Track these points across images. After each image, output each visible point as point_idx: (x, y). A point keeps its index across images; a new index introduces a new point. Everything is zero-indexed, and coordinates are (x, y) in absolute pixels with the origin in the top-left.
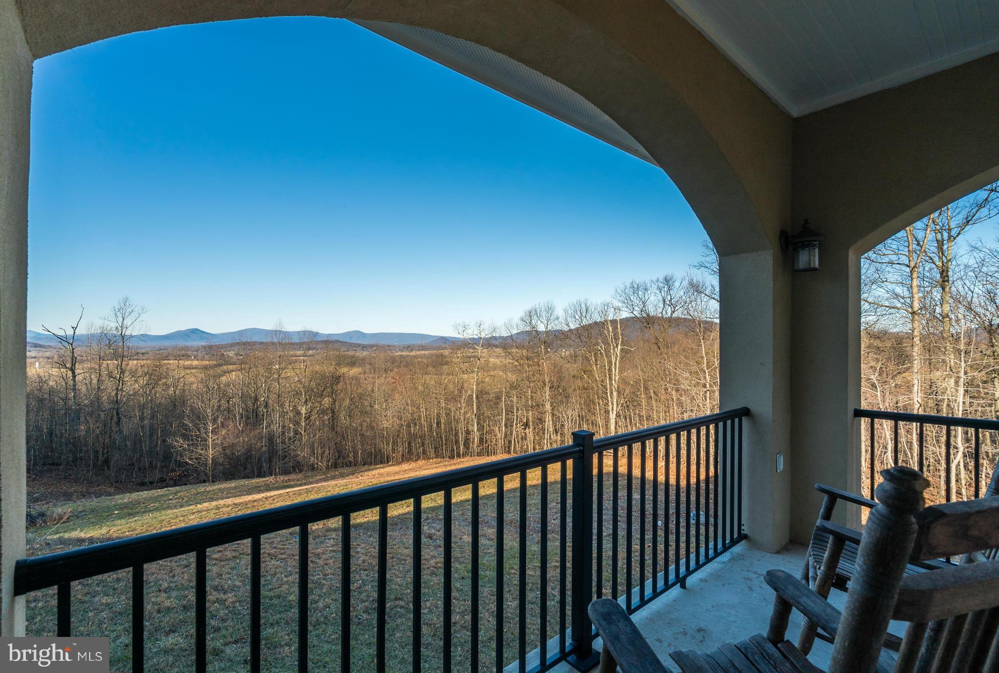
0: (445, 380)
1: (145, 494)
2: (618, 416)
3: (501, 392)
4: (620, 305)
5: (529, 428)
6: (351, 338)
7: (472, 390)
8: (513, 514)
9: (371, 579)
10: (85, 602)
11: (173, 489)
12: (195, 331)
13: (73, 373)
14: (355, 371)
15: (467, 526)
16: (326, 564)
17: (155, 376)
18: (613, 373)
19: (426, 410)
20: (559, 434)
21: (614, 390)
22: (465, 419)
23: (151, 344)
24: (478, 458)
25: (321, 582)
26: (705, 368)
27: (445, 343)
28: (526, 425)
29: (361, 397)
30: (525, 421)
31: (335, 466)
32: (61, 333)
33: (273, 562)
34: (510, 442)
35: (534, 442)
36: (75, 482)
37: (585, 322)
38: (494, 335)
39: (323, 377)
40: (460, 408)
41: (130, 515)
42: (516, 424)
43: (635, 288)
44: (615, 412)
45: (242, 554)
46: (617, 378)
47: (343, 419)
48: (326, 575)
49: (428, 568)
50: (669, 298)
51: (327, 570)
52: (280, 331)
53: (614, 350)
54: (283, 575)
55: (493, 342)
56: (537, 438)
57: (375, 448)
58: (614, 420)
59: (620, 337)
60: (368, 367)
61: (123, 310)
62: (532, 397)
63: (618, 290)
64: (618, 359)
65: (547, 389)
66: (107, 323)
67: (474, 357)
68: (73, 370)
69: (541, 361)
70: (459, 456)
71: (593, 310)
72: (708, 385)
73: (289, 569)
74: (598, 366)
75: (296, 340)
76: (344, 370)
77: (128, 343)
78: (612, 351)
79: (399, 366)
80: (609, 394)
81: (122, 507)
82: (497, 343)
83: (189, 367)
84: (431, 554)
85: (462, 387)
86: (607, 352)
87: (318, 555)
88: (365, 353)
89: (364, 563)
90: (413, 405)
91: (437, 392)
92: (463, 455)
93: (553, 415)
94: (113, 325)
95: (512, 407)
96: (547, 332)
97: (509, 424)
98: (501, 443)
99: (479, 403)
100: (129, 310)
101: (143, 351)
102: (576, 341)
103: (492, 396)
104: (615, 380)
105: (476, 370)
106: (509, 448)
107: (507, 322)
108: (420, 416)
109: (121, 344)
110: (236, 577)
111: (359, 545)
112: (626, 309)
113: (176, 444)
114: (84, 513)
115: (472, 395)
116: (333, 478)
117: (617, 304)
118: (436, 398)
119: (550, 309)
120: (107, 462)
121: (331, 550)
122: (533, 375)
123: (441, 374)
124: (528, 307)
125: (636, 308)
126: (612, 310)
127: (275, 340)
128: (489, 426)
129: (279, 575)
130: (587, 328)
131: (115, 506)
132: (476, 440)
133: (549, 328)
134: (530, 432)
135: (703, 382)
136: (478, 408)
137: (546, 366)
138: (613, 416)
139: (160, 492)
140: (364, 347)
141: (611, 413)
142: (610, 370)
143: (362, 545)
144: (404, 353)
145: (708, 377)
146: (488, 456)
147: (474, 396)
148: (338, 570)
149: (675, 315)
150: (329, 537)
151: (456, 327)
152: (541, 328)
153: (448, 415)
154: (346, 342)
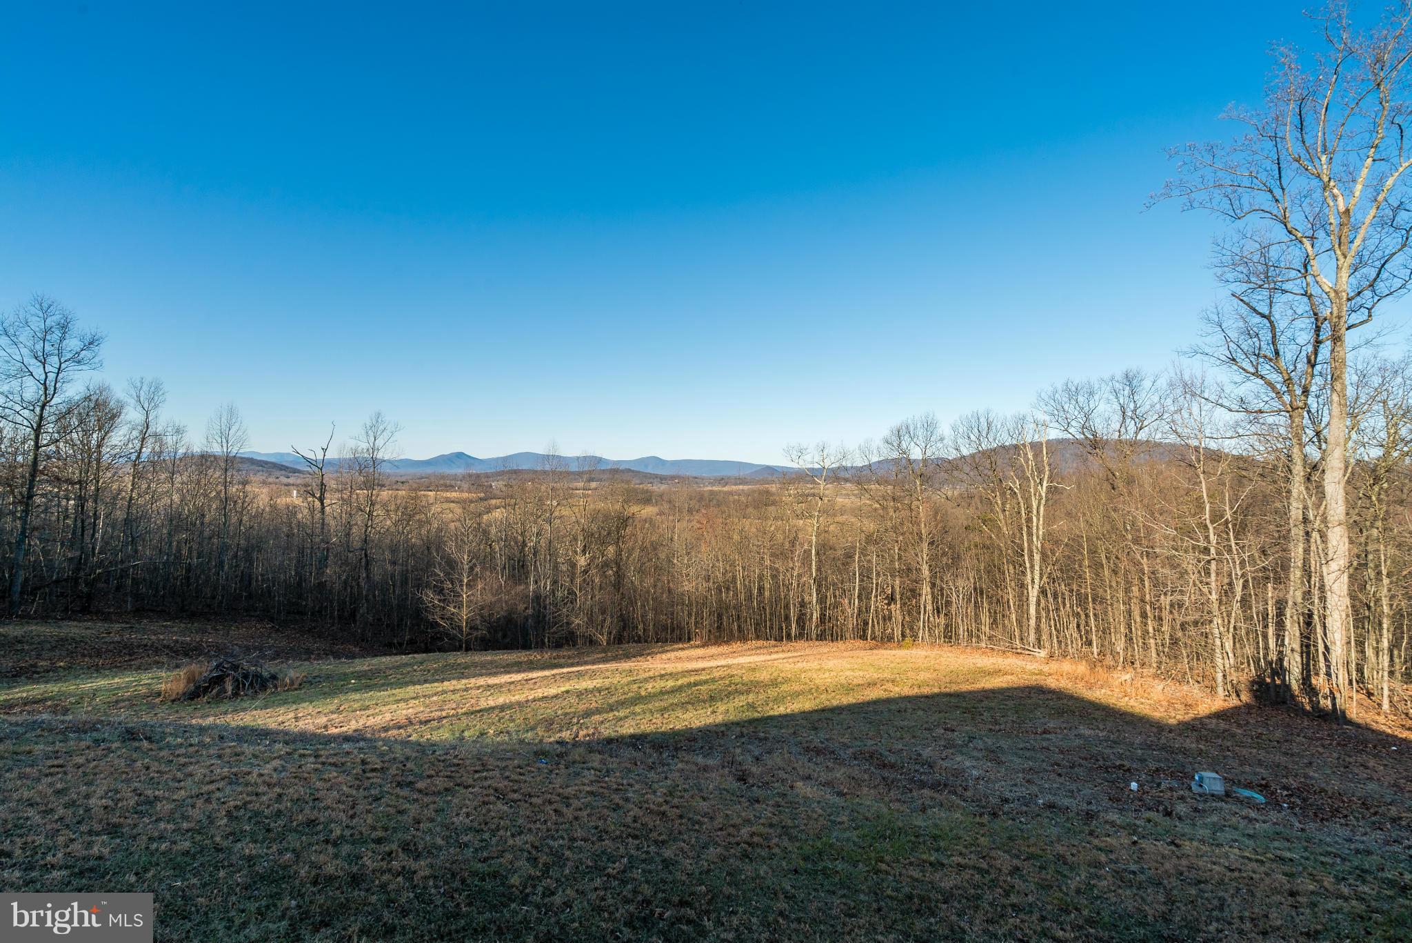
0: (771, 526)
1: (386, 660)
2: (1043, 592)
3: (854, 547)
4: (1047, 418)
5: (895, 603)
6: (646, 466)
7: (810, 542)
8: (873, 742)
9: (644, 856)
10: (222, 849)
11: (419, 657)
12: (460, 456)
13: (322, 504)
14: (649, 511)
15: (800, 754)
16: (576, 818)
17: (410, 512)
18: (1035, 524)
19: (744, 568)
20: (942, 616)
21: (1035, 551)
22: (798, 585)
23: (411, 471)
24: (817, 643)
25: (563, 855)
26: (1208, 522)
27: (773, 474)
28: (891, 599)
29: (655, 547)
30: (890, 592)
31: (619, 640)
32: (311, 456)
33: (499, 805)
34: (866, 623)
35: (903, 625)
36: (319, 637)
37: (985, 446)
38: (844, 464)
39: (607, 517)
40: (792, 568)
41: (369, 688)
42: (876, 596)
43: (1072, 393)
44: (1036, 587)
45: (459, 785)
46: (1041, 533)
47: (632, 576)
48: (573, 840)
49: (738, 844)
50: (1132, 406)
51: (576, 830)
52: (553, 456)
53: (1036, 490)
54: (509, 833)
55: (843, 474)
56: (907, 619)
57: (672, 619)
58: (1035, 599)
59: (1047, 468)
60: (666, 506)
61: (375, 428)
62: (900, 558)
63: (1043, 395)
64: (1043, 502)
65: (925, 545)
66: (360, 443)
67: (814, 495)
68: (321, 500)
69: (915, 503)
70: (789, 637)
71: (999, 426)
72: (1213, 551)
73: (520, 821)
74: (1007, 513)
75: (574, 468)
76: (634, 509)
77: (380, 469)
78: (1032, 490)
79: (707, 507)
80: (1026, 558)
81: (359, 676)
82: (847, 476)
83: (449, 501)
84: (743, 814)
85: (796, 538)
86: (1025, 490)
87: (568, 798)
88: (663, 487)
89: (635, 821)
90: (726, 560)
91: (760, 543)
92: (796, 636)
93: (933, 585)
94: (365, 446)
95: (869, 570)
96: (925, 461)
97: (864, 594)
98: (852, 623)
99: (819, 561)
100: (381, 427)
101: (403, 479)
102: (972, 473)
103: (840, 553)
104: (1038, 537)
105: (817, 514)
106: (864, 631)
107: (862, 444)
108: (734, 578)
109: (372, 470)
110: (438, 829)
111: (631, 785)
112: (1056, 425)
113: (425, 598)
114: (318, 679)
115: (810, 551)
116: (616, 658)
117: (1042, 417)
118: (759, 553)
119: (930, 426)
120: (353, 614)
121: (588, 792)
122: (902, 524)
123: (766, 518)
124: (896, 421)
125: (1073, 423)
126: (1033, 426)
127: (547, 468)
128: (835, 596)
129: (502, 832)
130: (989, 454)
131: (352, 673)
132: (814, 617)
133: (929, 453)
134: (896, 608)
135: (1202, 544)
136: (818, 569)
137: (923, 512)
138: (1033, 593)
139: (404, 658)
140: (662, 479)
141: (1030, 587)
142: (1029, 520)
143: (637, 787)
144: (715, 488)
145: (1213, 538)
146: (832, 641)
147: (813, 552)
148: (593, 831)
149: (1142, 436)
150: (590, 765)
151: (788, 451)
152: (916, 454)
153: (774, 577)
154: (639, 472)
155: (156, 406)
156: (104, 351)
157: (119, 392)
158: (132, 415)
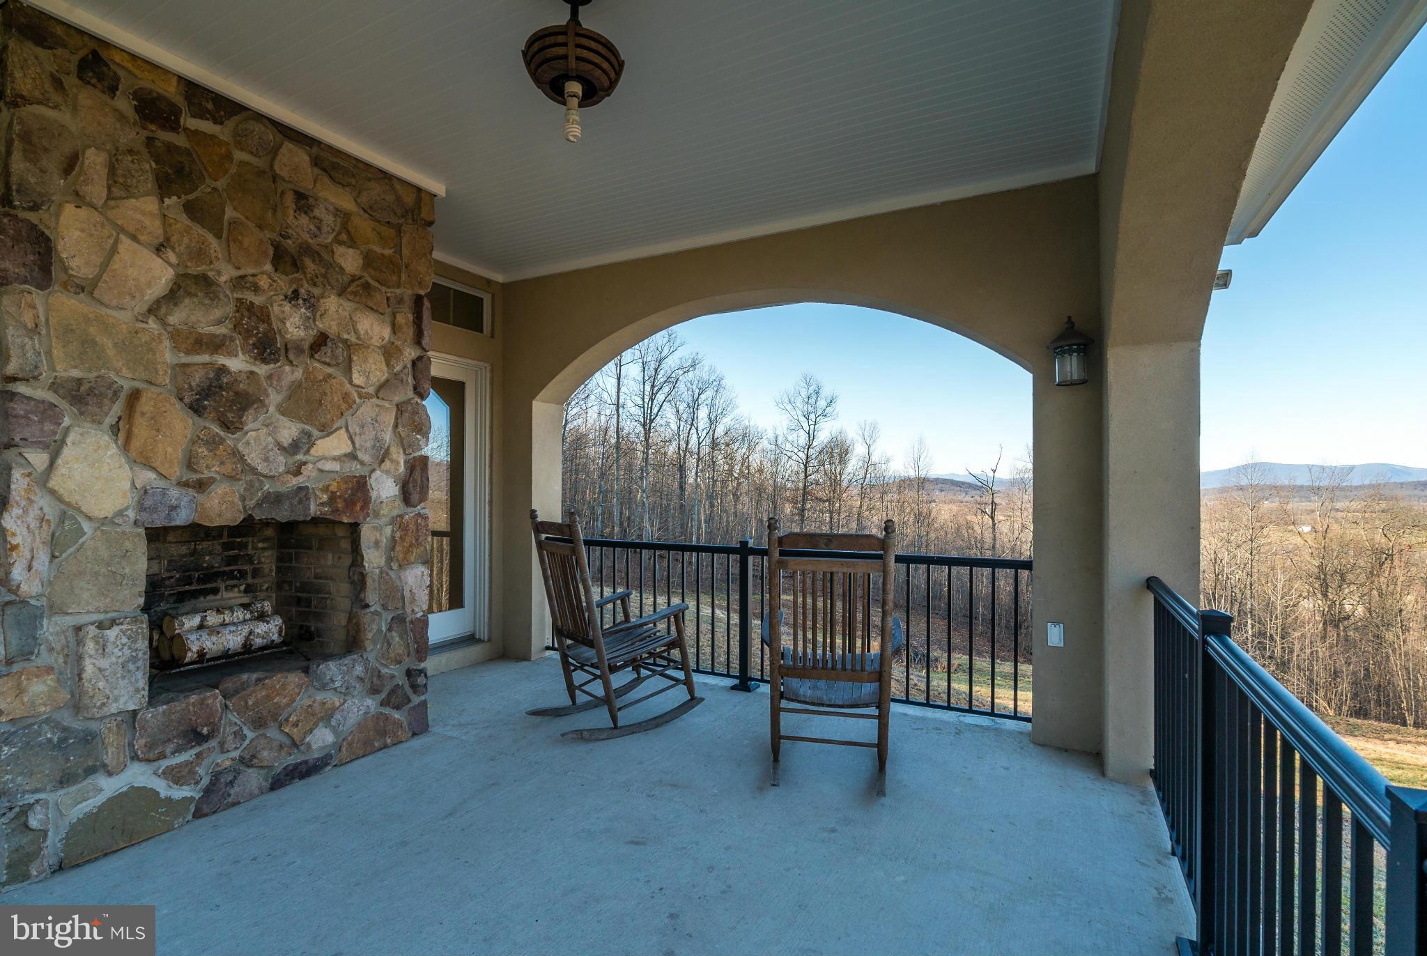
13: (991, 520)
32: (982, 476)
68: (992, 516)
155: (874, 441)
156: (839, 406)
157: (852, 433)
158: (859, 451)
